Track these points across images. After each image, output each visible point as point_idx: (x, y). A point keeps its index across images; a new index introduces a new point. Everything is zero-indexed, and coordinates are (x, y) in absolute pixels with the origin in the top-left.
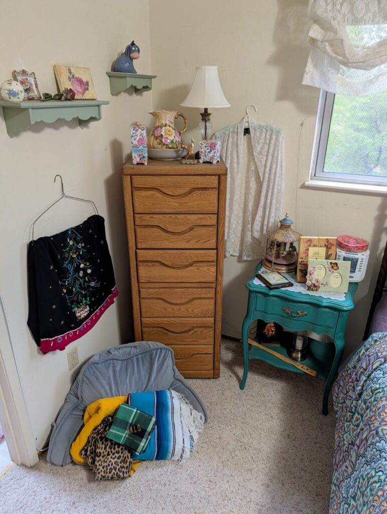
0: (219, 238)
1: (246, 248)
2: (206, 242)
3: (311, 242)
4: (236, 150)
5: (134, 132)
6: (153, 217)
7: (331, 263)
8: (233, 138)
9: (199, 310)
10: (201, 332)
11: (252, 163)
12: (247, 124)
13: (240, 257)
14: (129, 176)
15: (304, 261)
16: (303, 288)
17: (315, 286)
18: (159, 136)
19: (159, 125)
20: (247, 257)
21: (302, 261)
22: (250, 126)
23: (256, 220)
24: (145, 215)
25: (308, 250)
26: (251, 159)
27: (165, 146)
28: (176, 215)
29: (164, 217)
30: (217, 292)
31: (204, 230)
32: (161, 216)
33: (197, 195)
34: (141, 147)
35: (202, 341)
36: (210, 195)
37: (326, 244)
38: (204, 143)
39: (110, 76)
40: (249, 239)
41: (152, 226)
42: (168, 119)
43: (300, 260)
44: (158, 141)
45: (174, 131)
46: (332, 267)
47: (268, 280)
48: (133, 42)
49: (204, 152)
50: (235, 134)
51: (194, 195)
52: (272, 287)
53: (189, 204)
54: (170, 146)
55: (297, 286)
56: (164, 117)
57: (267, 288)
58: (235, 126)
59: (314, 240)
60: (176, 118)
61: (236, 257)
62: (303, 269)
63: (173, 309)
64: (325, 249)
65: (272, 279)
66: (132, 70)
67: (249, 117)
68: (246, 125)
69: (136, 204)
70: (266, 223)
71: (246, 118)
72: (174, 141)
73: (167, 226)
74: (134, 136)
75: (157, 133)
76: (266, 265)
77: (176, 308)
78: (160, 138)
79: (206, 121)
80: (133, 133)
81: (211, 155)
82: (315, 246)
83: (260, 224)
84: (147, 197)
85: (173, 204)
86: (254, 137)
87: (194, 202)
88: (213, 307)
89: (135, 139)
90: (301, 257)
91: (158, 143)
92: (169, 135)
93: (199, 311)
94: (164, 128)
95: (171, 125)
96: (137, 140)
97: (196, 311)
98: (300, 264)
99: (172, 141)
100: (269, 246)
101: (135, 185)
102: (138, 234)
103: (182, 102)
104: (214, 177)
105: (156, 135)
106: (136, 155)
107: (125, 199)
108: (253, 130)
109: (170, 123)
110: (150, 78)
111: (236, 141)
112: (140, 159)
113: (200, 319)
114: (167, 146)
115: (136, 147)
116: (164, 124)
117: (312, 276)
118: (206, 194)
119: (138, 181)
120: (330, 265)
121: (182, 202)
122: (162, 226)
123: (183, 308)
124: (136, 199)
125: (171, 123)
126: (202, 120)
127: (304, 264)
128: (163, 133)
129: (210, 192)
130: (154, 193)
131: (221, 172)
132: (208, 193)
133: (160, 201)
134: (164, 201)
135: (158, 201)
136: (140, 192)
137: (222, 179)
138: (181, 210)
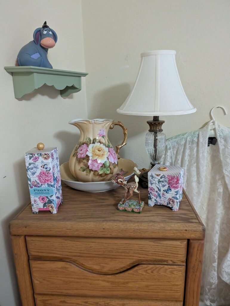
4: (195, 165)
5: (31, 161)
6: (64, 302)
8: (191, 149)
11: (219, 183)
12: (213, 132)
14: (23, 237)
18: (84, 159)
19: (85, 141)
20: (210, 302)
22: (218, 135)
26: (217, 177)
27: (92, 173)
33: (146, 271)
34: (45, 186)
36: (172, 272)
38: (157, 175)
39: (12, 74)
42: (97, 132)
44: (82, 165)
45: (107, 148)
48: (45, 23)
49: (156, 189)
50: (195, 145)
51: (140, 272)
53: (130, 285)
54: (101, 172)
56: (91, 130)
58: (194, 133)
60: (111, 128)
66: (44, 63)
67: (216, 123)
68: (211, 134)
69: (36, 282)
71: (211, 124)
72: (108, 164)
74: (32, 169)
75: (81, 154)
78: (85, 161)
79: (156, 133)
80: (30, 164)
81: (169, 195)
86: (224, 150)
87: (139, 281)
89: (33, 174)
91: (81, 168)
92: (99, 156)
94: (91, 146)
95: (103, 140)
96: (38, 173)
99: (104, 165)
101: (33, 253)
103: (119, 106)
104: (178, 243)
105: (79, 156)
106: (37, 199)
108: (223, 141)
109: (101, 138)
110: (79, 75)
111: (195, 154)
112: (44, 205)
114: (96, 173)
115: (35, 186)
116: (92, 139)
121: (117, 280)
124: (35, 274)
125: (103, 137)
126: (150, 131)
128: (89, 154)
129: (170, 268)
130: (67, 266)
131: (193, 236)
132: (166, 270)
133: (78, 279)
134: (84, 279)
135: (74, 278)
136: (43, 264)
137: (194, 248)
138: (115, 293)
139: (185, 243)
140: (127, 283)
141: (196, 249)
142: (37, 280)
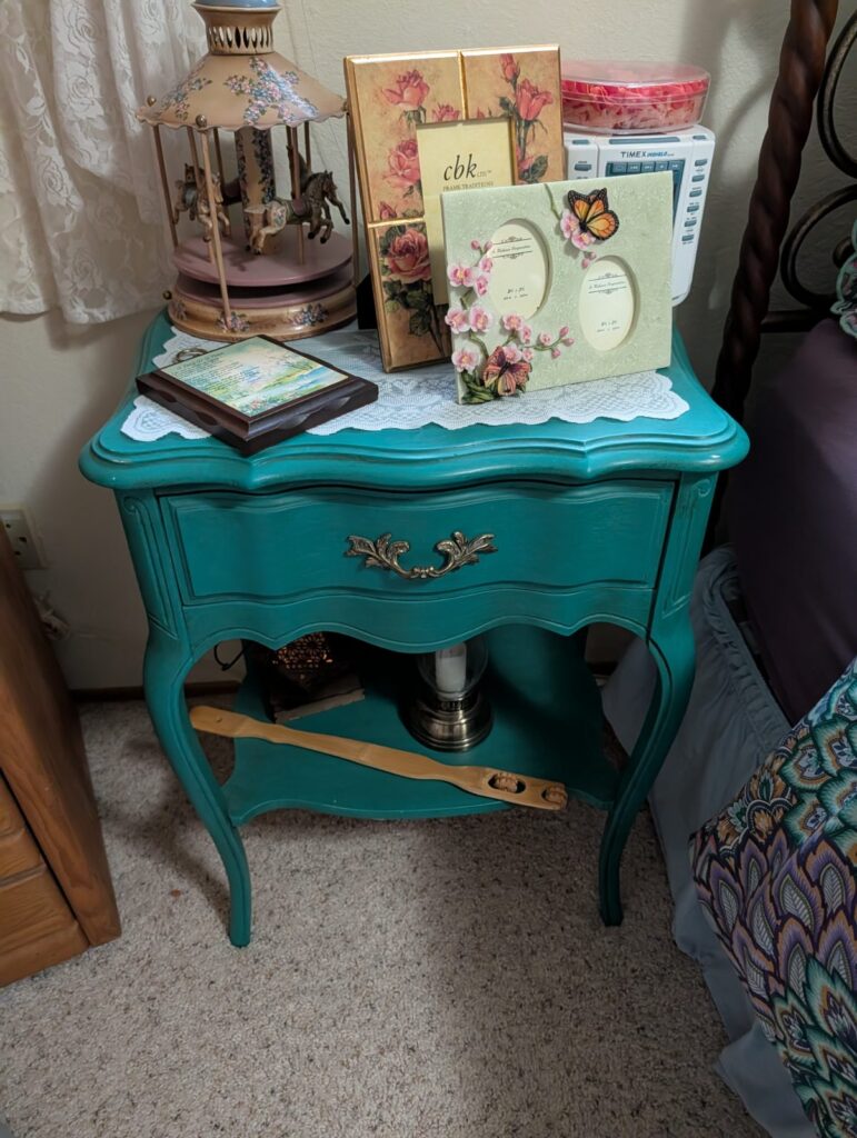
1: (63, 252)
3: (423, 88)
7: (572, 199)
13: (55, 314)
15: (402, 229)
16: (437, 397)
17: (506, 366)
20: (87, 305)
21: (391, 231)
23: (58, 58)
25: (411, 148)
37: (507, 90)
40: (63, 194)
43: (379, 226)
46: (584, 227)
47: (216, 395)
52: (253, 431)
55: (396, 390)
57: (224, 450)
59: (436, 76)
61: (40, 322)
62: (406, 281)
64: (501, 130)
65: (242, 385)
70: (122, 61)
76: (191, 316)
82: (448, 117)
83: (93, 80)
90: (384, 207)
98: (385, 252)
100: (175, 193)
117: (481, 303)
120: (567, 213)
127: (407, 250)
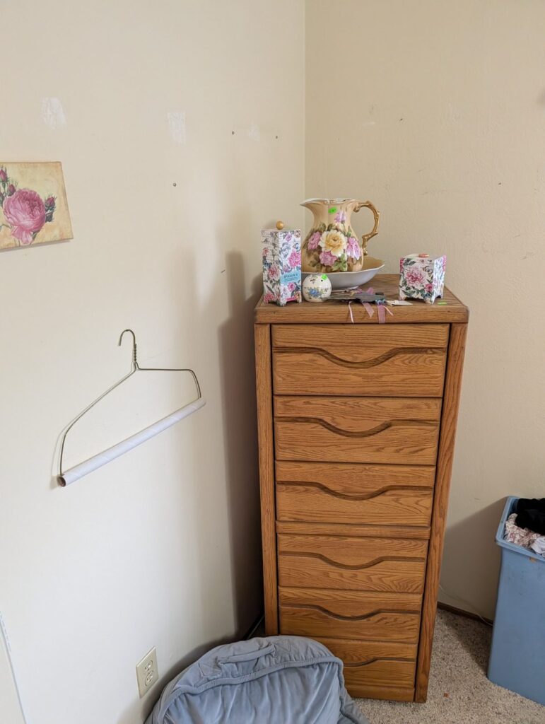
0: (442, 446)
2: (417, 451)
5: (285, 241)
6: (308, 403)
9: (392, 578)
10: (396, 620)
14: (268, 326)
18: (315, 250)
19: (318, 227)
24: (294, 398)
28: (358, 400)
29: (333, 402)
30: (432, 548)
31: (412, 430)
32: (326, 401)
33: (403, 362)
34: (295, 270)
35: (396, 636)
36: (431, 362)
41: (307, 420)
45: (346, 238)
51: (397, 362)
53: (383, 379)
56: (326, 213)
60: (355, 211)
63: (341, 575)
69: (278, 379)
73: (337, 420)
74: (285, 250)
77: (347, 573)
78: (316, 253)
80: (283, 245)
84: (298, 364)
85: (352, 379)
87: (395, 374)
88: (421, 575)
89: (285, 256)
92: (334, 247)
93: (392, 581)
94: (325, 234)
95: (341, 227)
96: (289, 255)
97: (387, 580)
99: (339, 260)
101: (279, 342)
102: (280, 434)
104: (439, 327)
106: (286, 287)
107: (258, 368)
109: (339, 223)
112: (292, 294)
113: (394, 596)
115: (286, 271)
118: (421, 360)
119: (284, 336)
122: (328, 420)
123: (361, 574)
124: (279, 370)
125: (342, 222)
128: (322, 244)
129: (430, 357)
130: (315, 358)
131: (456, 318)
132: (426, 359)
133: (327, 373)
134: (333, 373)
135: (322, 373)
136: (288, 356)
137: (456, 332)
138: (367, 390)
139: (448, 326)
140: (382, 376)
141: (458, 333)
142: (280, 376)
